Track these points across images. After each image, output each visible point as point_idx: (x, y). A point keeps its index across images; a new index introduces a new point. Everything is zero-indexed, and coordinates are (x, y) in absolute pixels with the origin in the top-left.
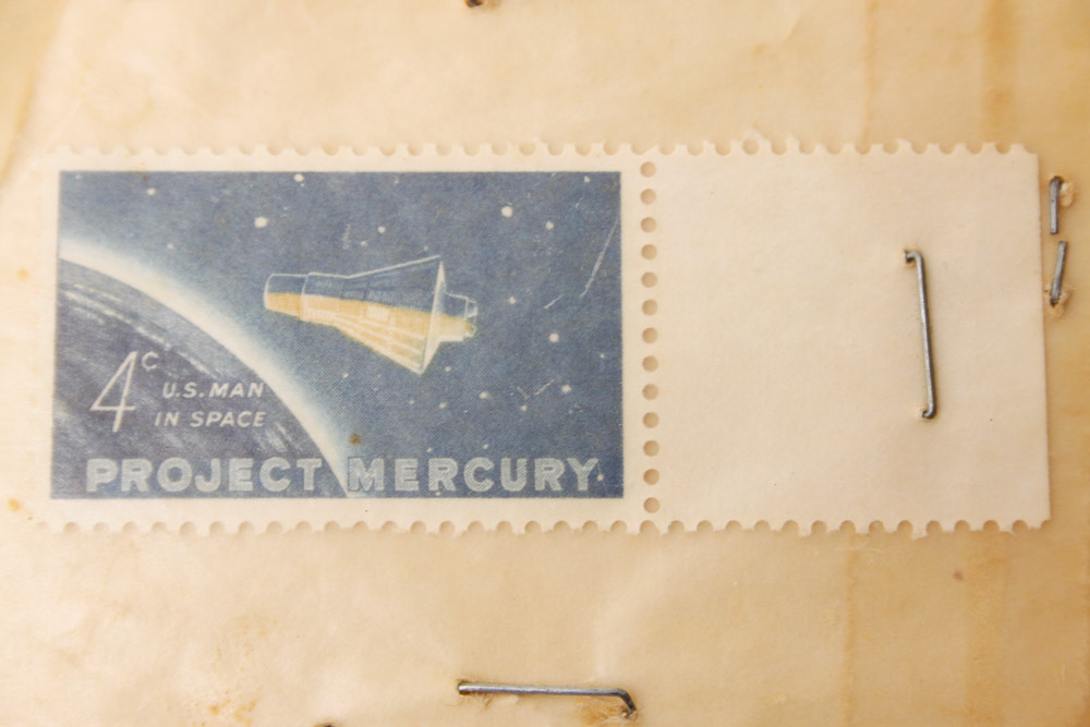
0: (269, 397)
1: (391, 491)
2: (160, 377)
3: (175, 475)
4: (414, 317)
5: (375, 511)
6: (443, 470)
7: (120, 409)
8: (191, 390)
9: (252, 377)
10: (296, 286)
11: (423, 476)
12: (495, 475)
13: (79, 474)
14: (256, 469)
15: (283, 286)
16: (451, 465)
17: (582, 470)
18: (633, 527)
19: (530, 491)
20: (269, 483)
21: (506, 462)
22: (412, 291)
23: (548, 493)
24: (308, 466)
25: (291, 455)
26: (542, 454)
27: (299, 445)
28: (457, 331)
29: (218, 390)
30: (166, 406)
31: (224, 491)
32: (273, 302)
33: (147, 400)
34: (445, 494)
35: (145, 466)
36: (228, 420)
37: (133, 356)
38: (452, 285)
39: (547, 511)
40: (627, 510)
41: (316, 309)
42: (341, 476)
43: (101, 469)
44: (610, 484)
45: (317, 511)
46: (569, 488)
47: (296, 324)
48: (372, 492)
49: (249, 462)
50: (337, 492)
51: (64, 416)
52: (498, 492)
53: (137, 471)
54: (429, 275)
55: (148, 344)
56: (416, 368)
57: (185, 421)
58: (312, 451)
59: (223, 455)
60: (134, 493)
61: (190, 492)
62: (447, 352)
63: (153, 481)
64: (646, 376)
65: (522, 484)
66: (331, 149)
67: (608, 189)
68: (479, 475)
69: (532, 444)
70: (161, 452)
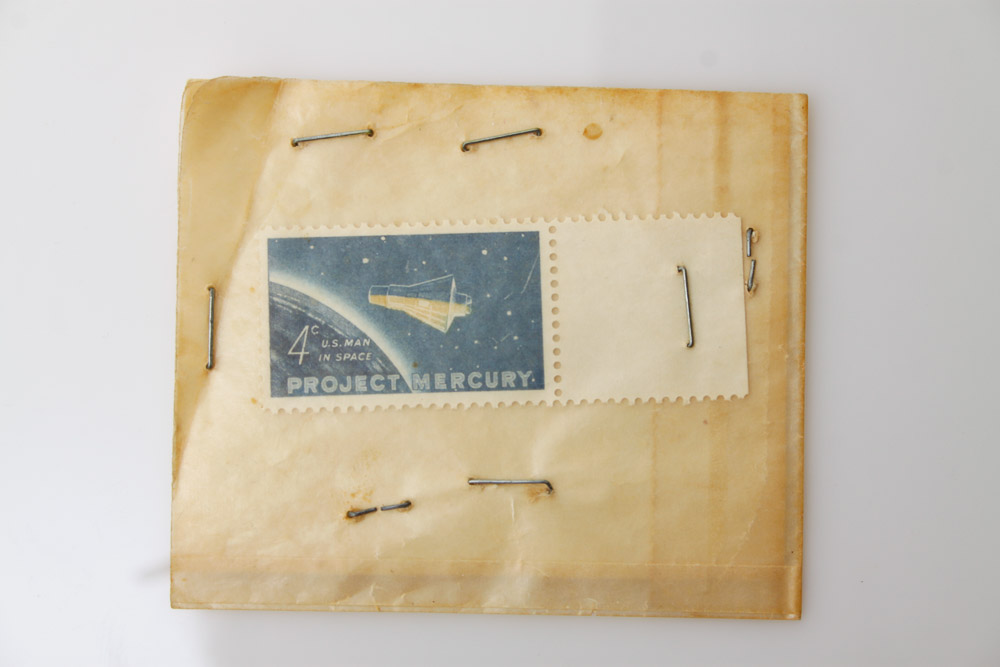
0: (373, 345)
1: (433, 389)
2: (320, 338)
3: (329, 384)
4: (441, 305)
5: (426, 399)
6: (458, 378)
7: (302, 353)
8: (335, 344)
9: (364, 336)
10: (384, 292)
11: (448, 382)
12: (483, 380)
14: (368, 381)
15: (377, 292)
16: (462, 376)
17: (525, 377)
18: (550, 403)
19: (500, 388)
20: (375, 387)
21: (488, 374)
22: (440, 293)
23: (508, 388)
24: (393, 378)
25: (385, 373)
26: (505, 369)
27: (388, 369)
28: (462, 311)
29: (348, 343)
30: (324, 351)
31: (353, 392)
32: (373, 300)
33: (314, 349)
34: (459, 390)
35: (315, 380)
36: (354, 357)
37: (307, 328)
38: (459, 289)
39: (508, 397)
40: (547, 395)
41: (394, 303)
42: (409, 383)
44: (538, 383)
45: (398, 400)
46: (518, 385)
47: (384, 310)
48: (424, 390)
49: (365, 377)
50: (407, 391)
51: (275, 357)
52: (484, 388)
53: (311, 383)
54: (448, 284)
55: (313, 322)
56: (443, 330)
57: (333, 358)
58: (395, 371)
59: (352, 375)
60: (310, 393)
61: (337, 392)
62: (457, 321)
63: (319, 387)
64: (554, 331)
65: (495, 384)
66: (398, 224)
67: (532, 239)
68: (475, 380)
69: (500, 364)
70: (322, 374)
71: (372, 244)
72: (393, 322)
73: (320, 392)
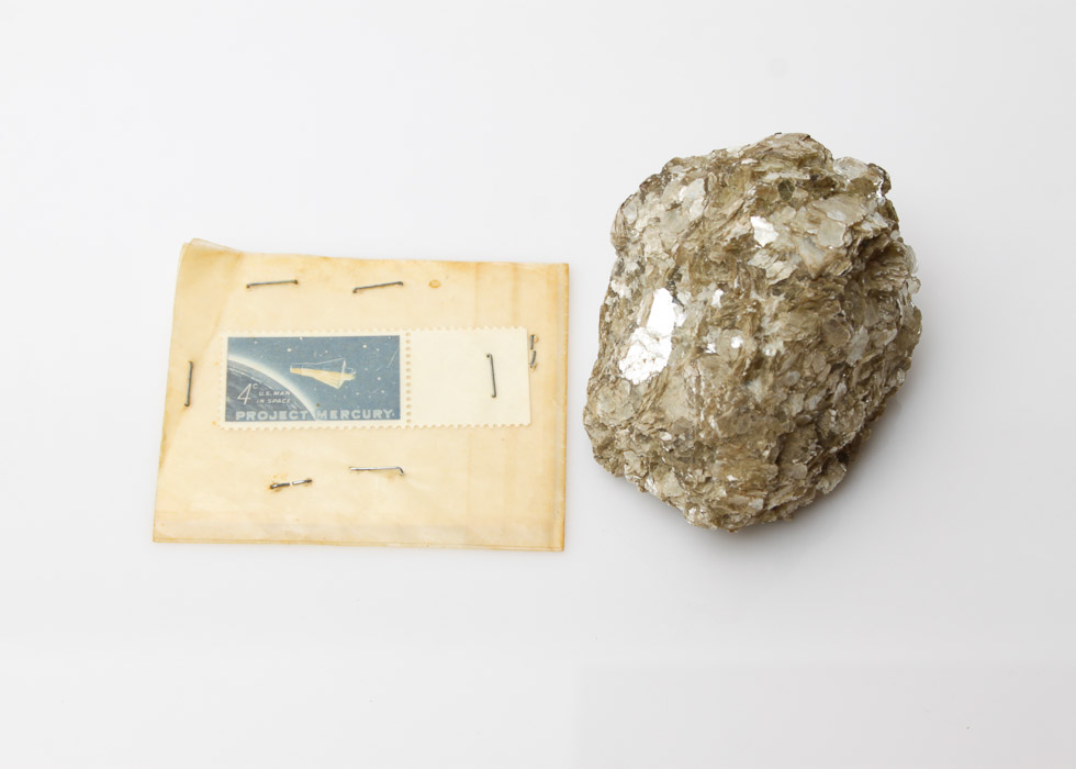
0: (292, 395)
1: (329, 419)
2: (258, 391)
3: (263, 416)
4: (337, 374)
5: (326, 424)
6: (345, 413)
7: (246, 399)
8: (268, 394)
9: (286, 390)
10: (300, 367)
11: (339, 415)
12: (361, 414)
13: (234, 415)
14: (288, 414)
15: (295, 367)
16: (347, 412)
17: (388, 413)
18: (403, 427)
19: (372, 418)
20: (292, 417)
21: (364, 412)
22: (336, 368)
23: (377, 418)
24: (304, 413)
25: (298, 410)
26: (375, 408)
27: (301, 408)
28: (350, 377)
29: (276, 393)
30: (260, 398)
31: (278, 419)
32: (292, 370)
33: (255, 396)
34: (345, 419)
35: (254, 413)
36: (279, 401)
37: (250, 385)
38: (347, 365)
39: (376, 424)
40: (402, 422)
41: (305, 372)
42: (314, 415)
43: (240, 414)
44: (396, 416)
45: (307, 424)
46: (384, 417)
47: (300, 376)
48: (323, 419)
49: (285, 412)
50: (312, 419)
52: (362, 418)
53: (251, 414)
54: (341, 364)
55: (253, 382)
56: (337, 387)
57: (266, 401)
58: (305, 409)
59: (278, 410)
60: (250, 420)
61: (268, 420)
62: (346, 383)
63: (256, 417)
64: (407, 388)
65: (369, 416)
66: (311, 331)
67: (396, 340)
68: (356, 414)
69: (372, 406)
70: (258, 409)
71: (294, 341)
72: (305, 383)
73: (257, 419)
